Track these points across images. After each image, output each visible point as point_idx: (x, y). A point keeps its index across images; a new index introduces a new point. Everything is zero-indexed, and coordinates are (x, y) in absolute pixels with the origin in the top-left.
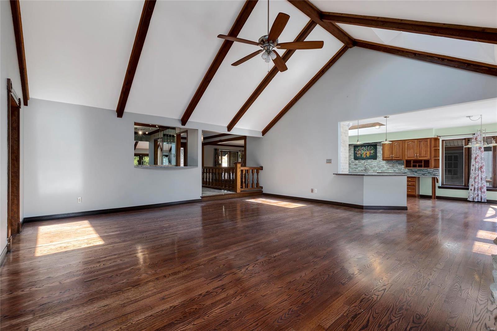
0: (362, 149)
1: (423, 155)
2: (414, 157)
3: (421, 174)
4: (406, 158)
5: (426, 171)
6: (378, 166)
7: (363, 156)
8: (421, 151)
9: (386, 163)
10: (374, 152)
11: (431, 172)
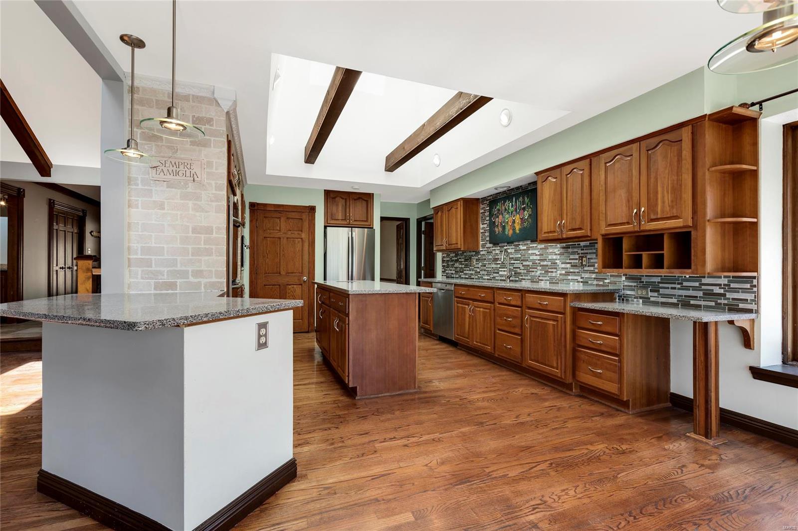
0: (506, 209)
1: (663, 206)
2: (628, 223)
3: (674, 301)
4: (604, 230)
5: (697, 284)
6: (542, 263)
7: (506, 233)
8: (657, 193)
9: (562, 250)
10: (530, 215)
11: (717, 290)
